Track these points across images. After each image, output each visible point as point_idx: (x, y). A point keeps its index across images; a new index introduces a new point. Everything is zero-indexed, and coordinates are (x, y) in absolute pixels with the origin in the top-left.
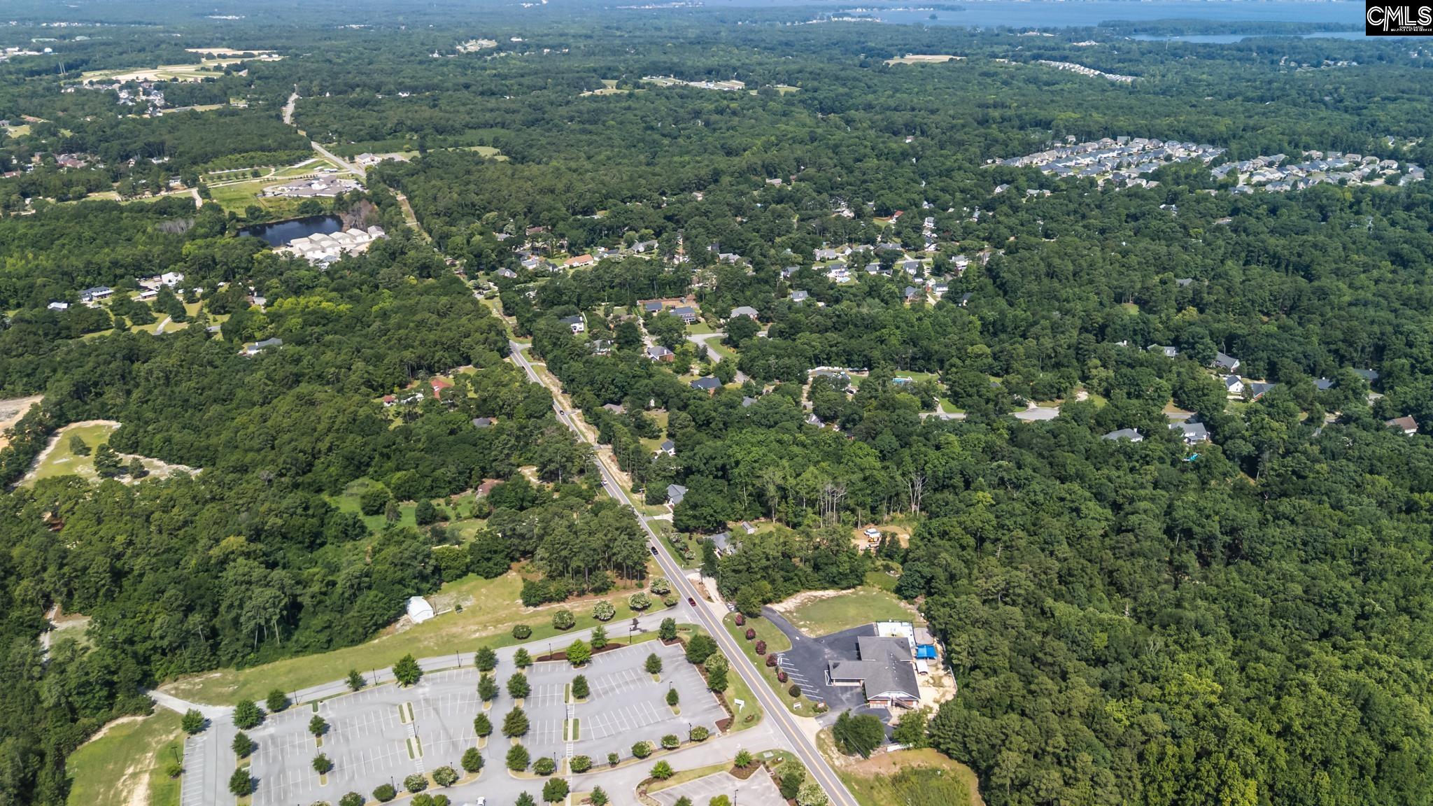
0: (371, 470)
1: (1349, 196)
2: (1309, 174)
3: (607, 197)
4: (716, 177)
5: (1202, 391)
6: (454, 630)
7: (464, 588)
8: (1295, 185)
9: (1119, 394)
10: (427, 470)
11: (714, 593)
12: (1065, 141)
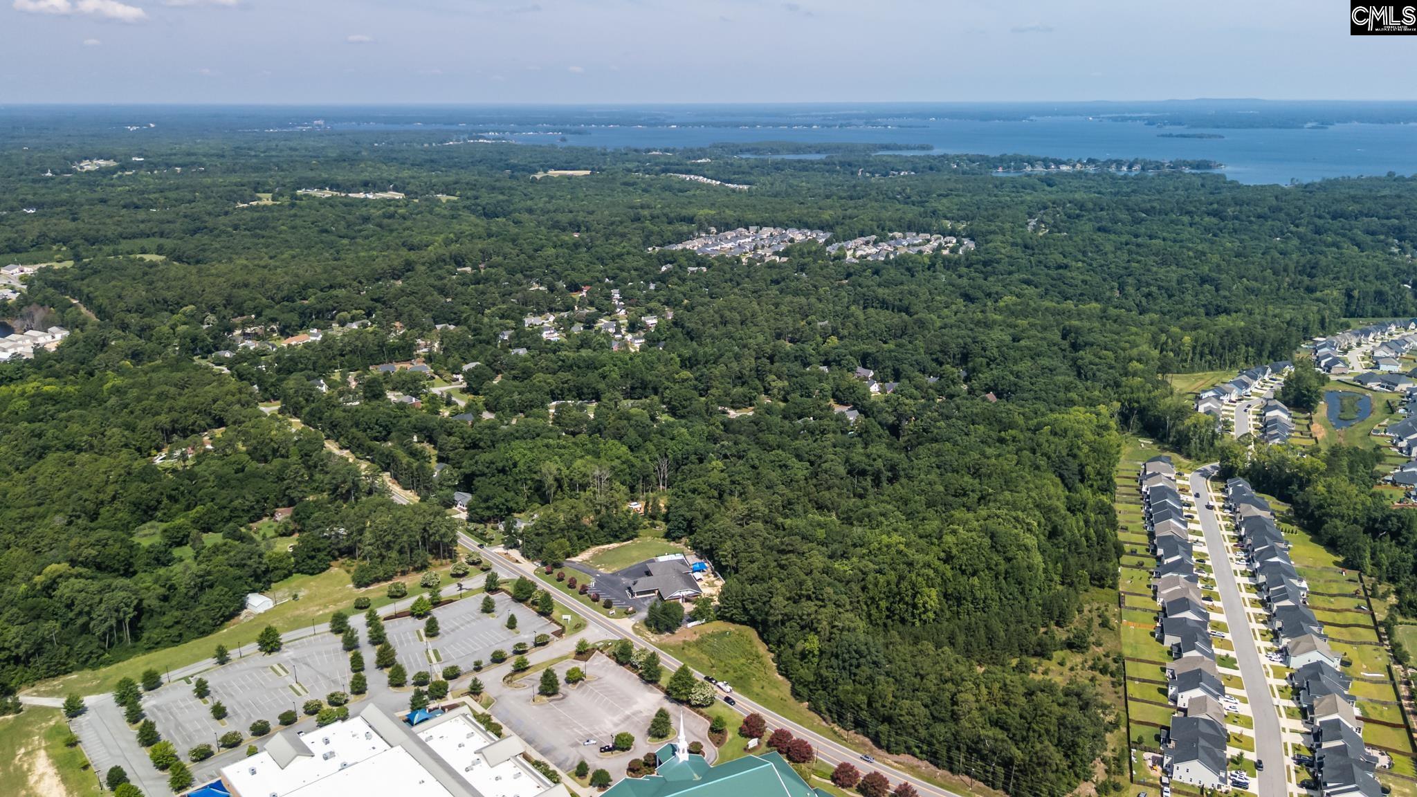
0: (159, 514)
1: (927, 260)
2: (896, 249)
3: (306, 287)
4: (409, 267)
5: (852, 389)
6: (297, 612)
7: (293, 585)
8: (887, 256)
9: (796, 396)
10: (224, 502)
11: (521, 559)
12: (708, 232)
